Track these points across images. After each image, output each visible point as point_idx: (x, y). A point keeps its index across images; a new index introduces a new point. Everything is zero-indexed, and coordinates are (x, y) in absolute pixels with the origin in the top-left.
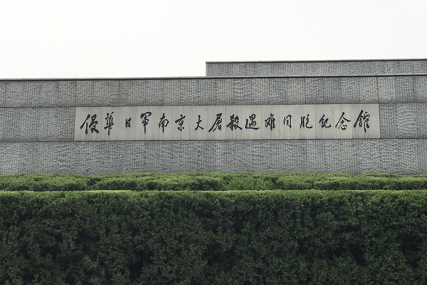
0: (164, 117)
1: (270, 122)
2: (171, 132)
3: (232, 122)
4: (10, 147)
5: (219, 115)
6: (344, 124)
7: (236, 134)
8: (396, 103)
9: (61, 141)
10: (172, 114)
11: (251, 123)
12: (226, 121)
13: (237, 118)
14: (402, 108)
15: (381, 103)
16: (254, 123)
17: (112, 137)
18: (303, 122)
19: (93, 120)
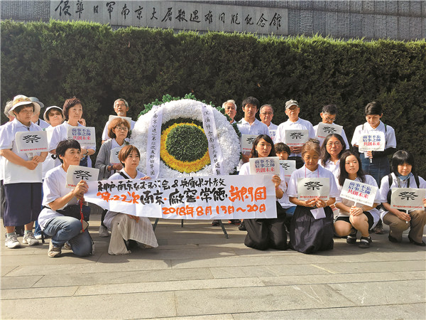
0: (125, 7)
1: (209, 17)
2: (131, 19)
3: (180, 15)
5: (170, 9)
6: (263, 22)
7: (183, 24)
8: (300, 9)
10: (132, 5)
11: (195, 17)
12: (175, 14)
13: (184, 12)
14: (304, 14)
15: (289, 8)
16: (197, 17)
19: (66, 5)
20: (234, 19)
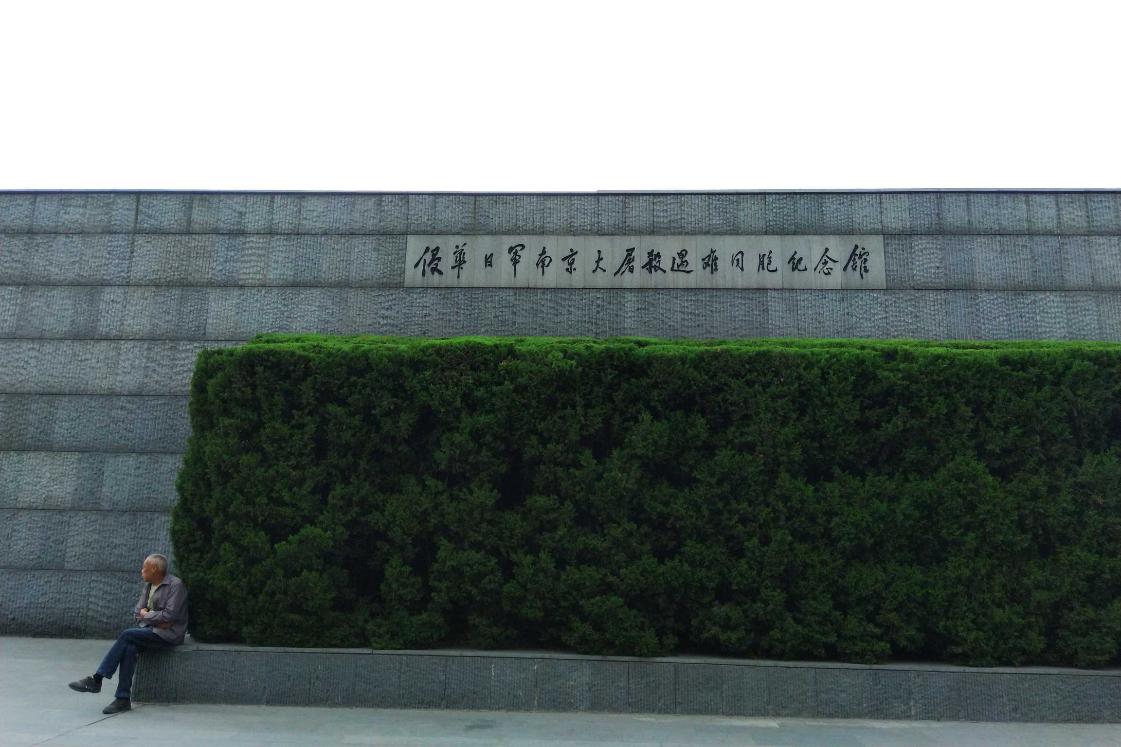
0: (544, 252)
1: (711, 262)
2: (554, 275)
3: (651, 261)
4: (304, 294)
5: (630, 251)
6: (828, 266)
7: (656, 279)
8: (911, 234)
9: (383, 286)
10: (557, 247)
11: (681, 263)
12: (640, 259)
13: (658, 255)
14: (922, 243)
15: (887, 235)
16: (685, 263)
17: (464, 281)
18: (761, 263)
19: (434, 255)
20: (764, 262)
